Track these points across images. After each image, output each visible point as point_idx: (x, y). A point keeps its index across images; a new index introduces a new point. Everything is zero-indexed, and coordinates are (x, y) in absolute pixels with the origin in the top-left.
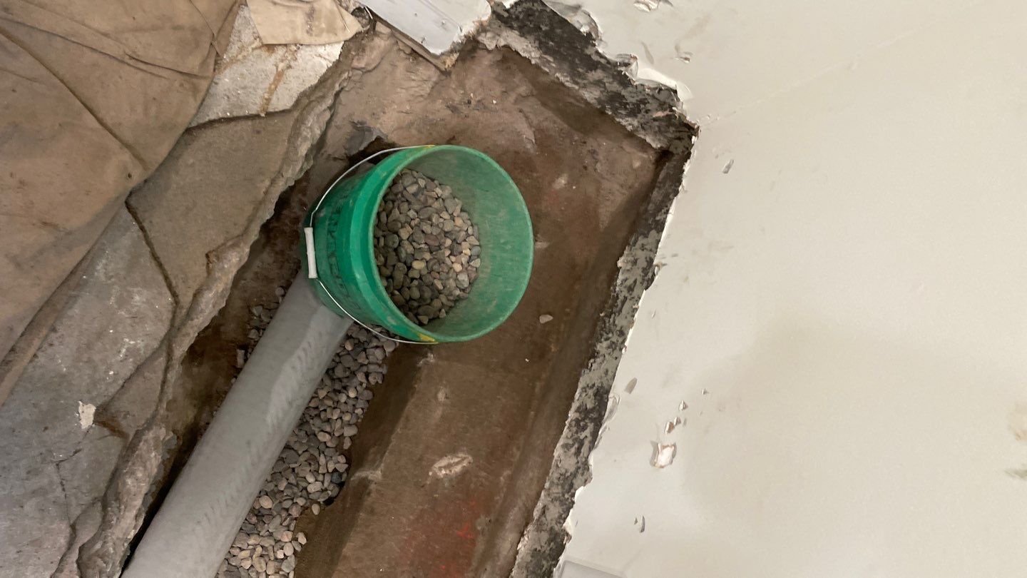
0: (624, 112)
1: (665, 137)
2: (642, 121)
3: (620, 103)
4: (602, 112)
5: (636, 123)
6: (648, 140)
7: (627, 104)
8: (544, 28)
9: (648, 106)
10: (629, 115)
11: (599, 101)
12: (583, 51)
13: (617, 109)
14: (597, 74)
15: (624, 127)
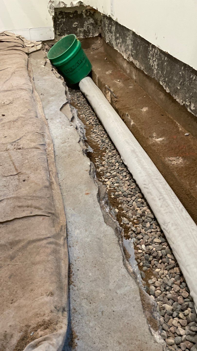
0: (88, 34)
1: (97, 31)
2: (92, 32)
3: (86, 33)
4: (86, 38)
5: (92, 34)
6: (96, 35)
7: (87, 31)
8: (65, 29)
9: (89, 27)
10: (89, 34)
11: (84, 36)
12: (73, 27)
13: (87, 34)
14: (78, 29)
15: (91, 37)
